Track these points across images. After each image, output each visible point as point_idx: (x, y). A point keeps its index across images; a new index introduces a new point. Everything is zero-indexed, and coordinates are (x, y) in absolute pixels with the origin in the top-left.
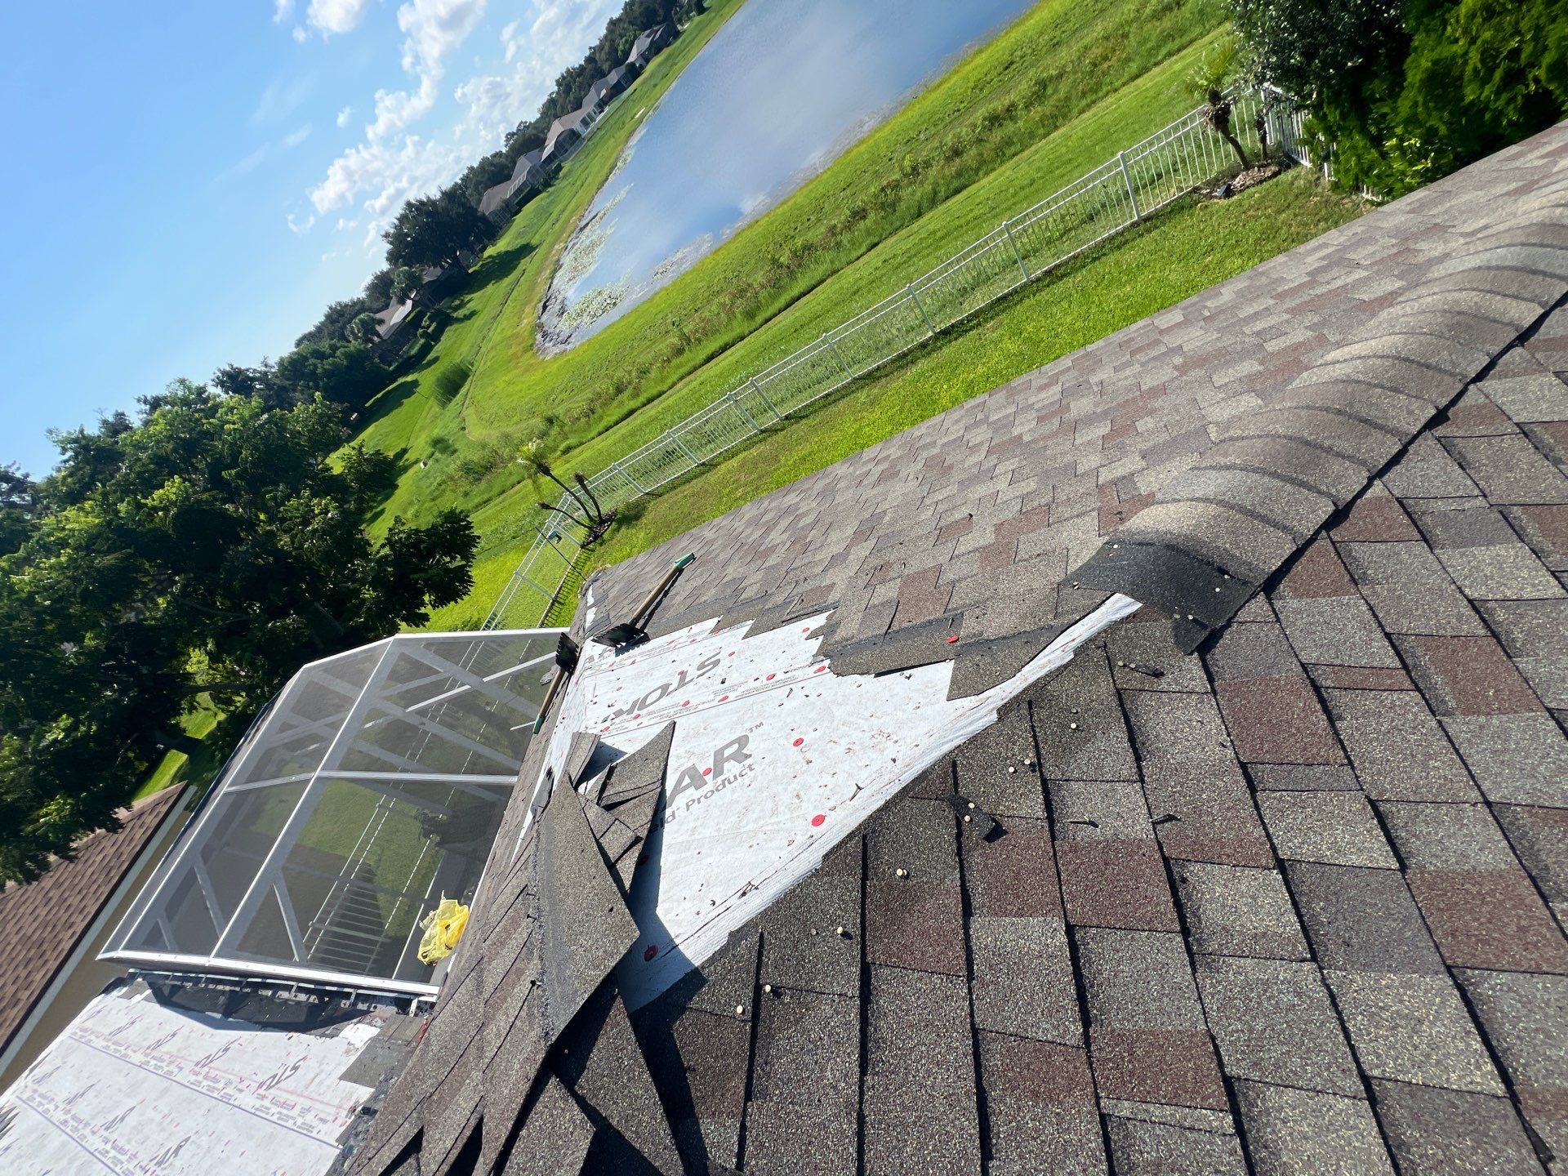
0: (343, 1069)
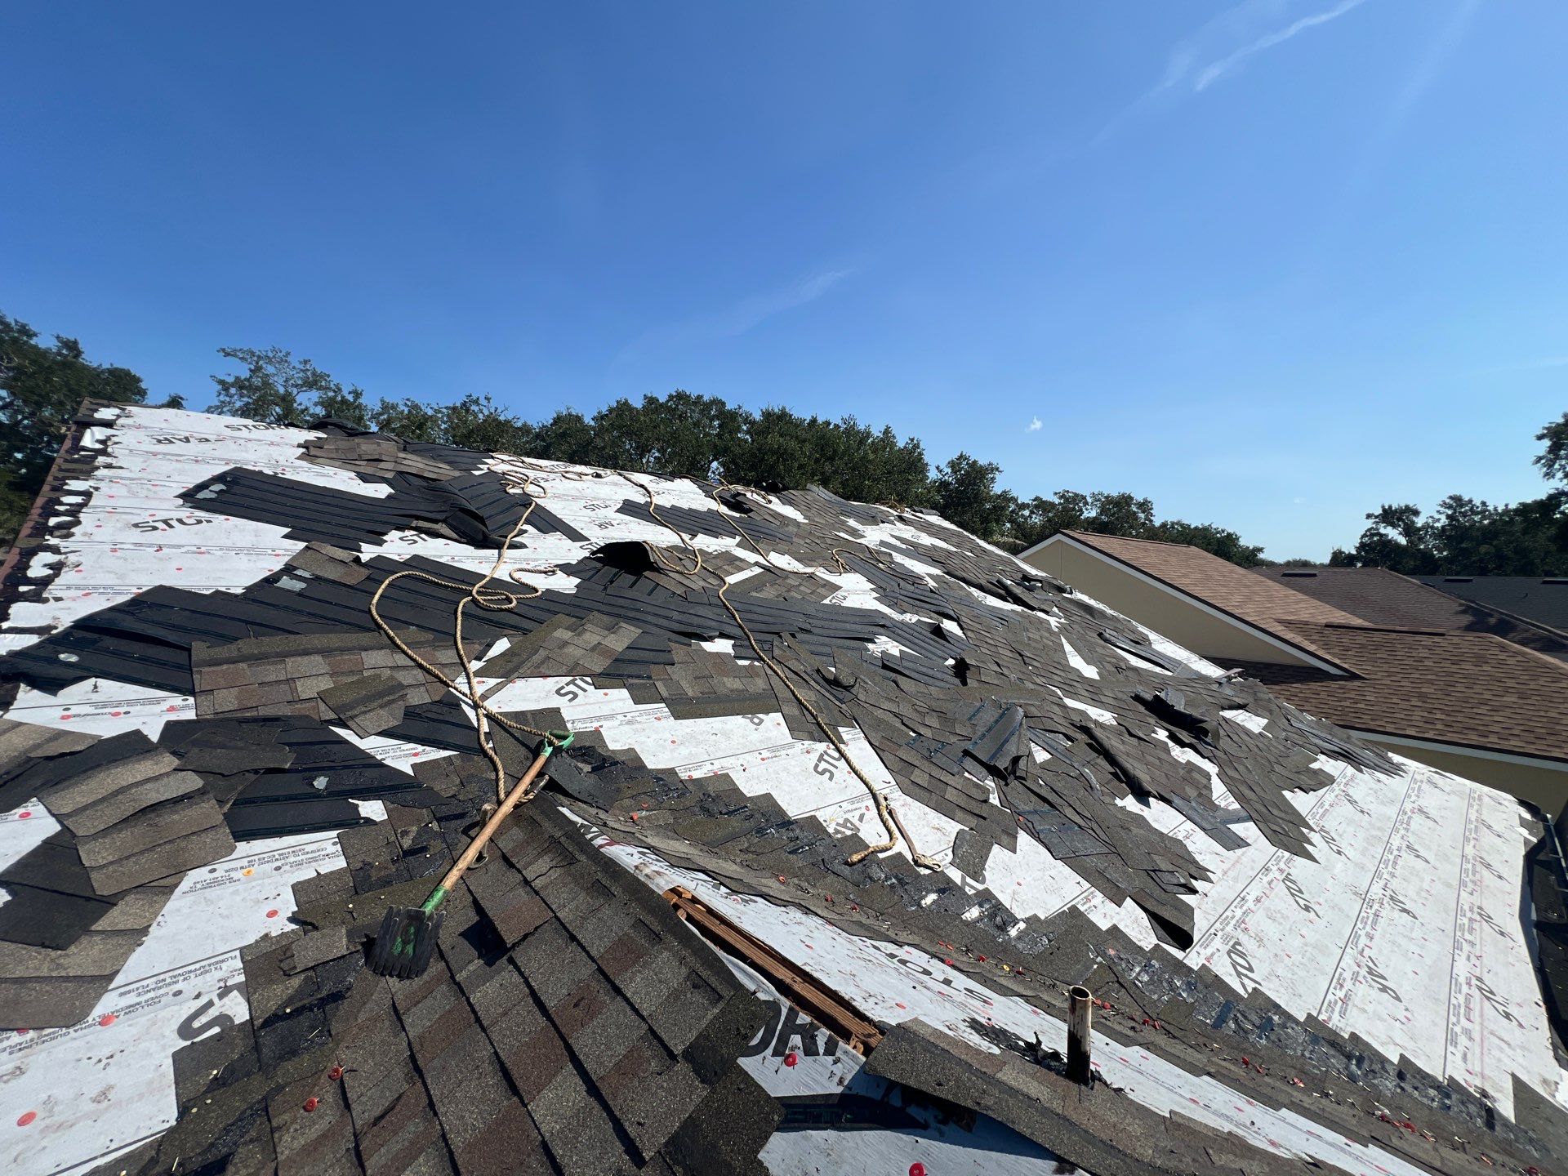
0: (1524, 1077)
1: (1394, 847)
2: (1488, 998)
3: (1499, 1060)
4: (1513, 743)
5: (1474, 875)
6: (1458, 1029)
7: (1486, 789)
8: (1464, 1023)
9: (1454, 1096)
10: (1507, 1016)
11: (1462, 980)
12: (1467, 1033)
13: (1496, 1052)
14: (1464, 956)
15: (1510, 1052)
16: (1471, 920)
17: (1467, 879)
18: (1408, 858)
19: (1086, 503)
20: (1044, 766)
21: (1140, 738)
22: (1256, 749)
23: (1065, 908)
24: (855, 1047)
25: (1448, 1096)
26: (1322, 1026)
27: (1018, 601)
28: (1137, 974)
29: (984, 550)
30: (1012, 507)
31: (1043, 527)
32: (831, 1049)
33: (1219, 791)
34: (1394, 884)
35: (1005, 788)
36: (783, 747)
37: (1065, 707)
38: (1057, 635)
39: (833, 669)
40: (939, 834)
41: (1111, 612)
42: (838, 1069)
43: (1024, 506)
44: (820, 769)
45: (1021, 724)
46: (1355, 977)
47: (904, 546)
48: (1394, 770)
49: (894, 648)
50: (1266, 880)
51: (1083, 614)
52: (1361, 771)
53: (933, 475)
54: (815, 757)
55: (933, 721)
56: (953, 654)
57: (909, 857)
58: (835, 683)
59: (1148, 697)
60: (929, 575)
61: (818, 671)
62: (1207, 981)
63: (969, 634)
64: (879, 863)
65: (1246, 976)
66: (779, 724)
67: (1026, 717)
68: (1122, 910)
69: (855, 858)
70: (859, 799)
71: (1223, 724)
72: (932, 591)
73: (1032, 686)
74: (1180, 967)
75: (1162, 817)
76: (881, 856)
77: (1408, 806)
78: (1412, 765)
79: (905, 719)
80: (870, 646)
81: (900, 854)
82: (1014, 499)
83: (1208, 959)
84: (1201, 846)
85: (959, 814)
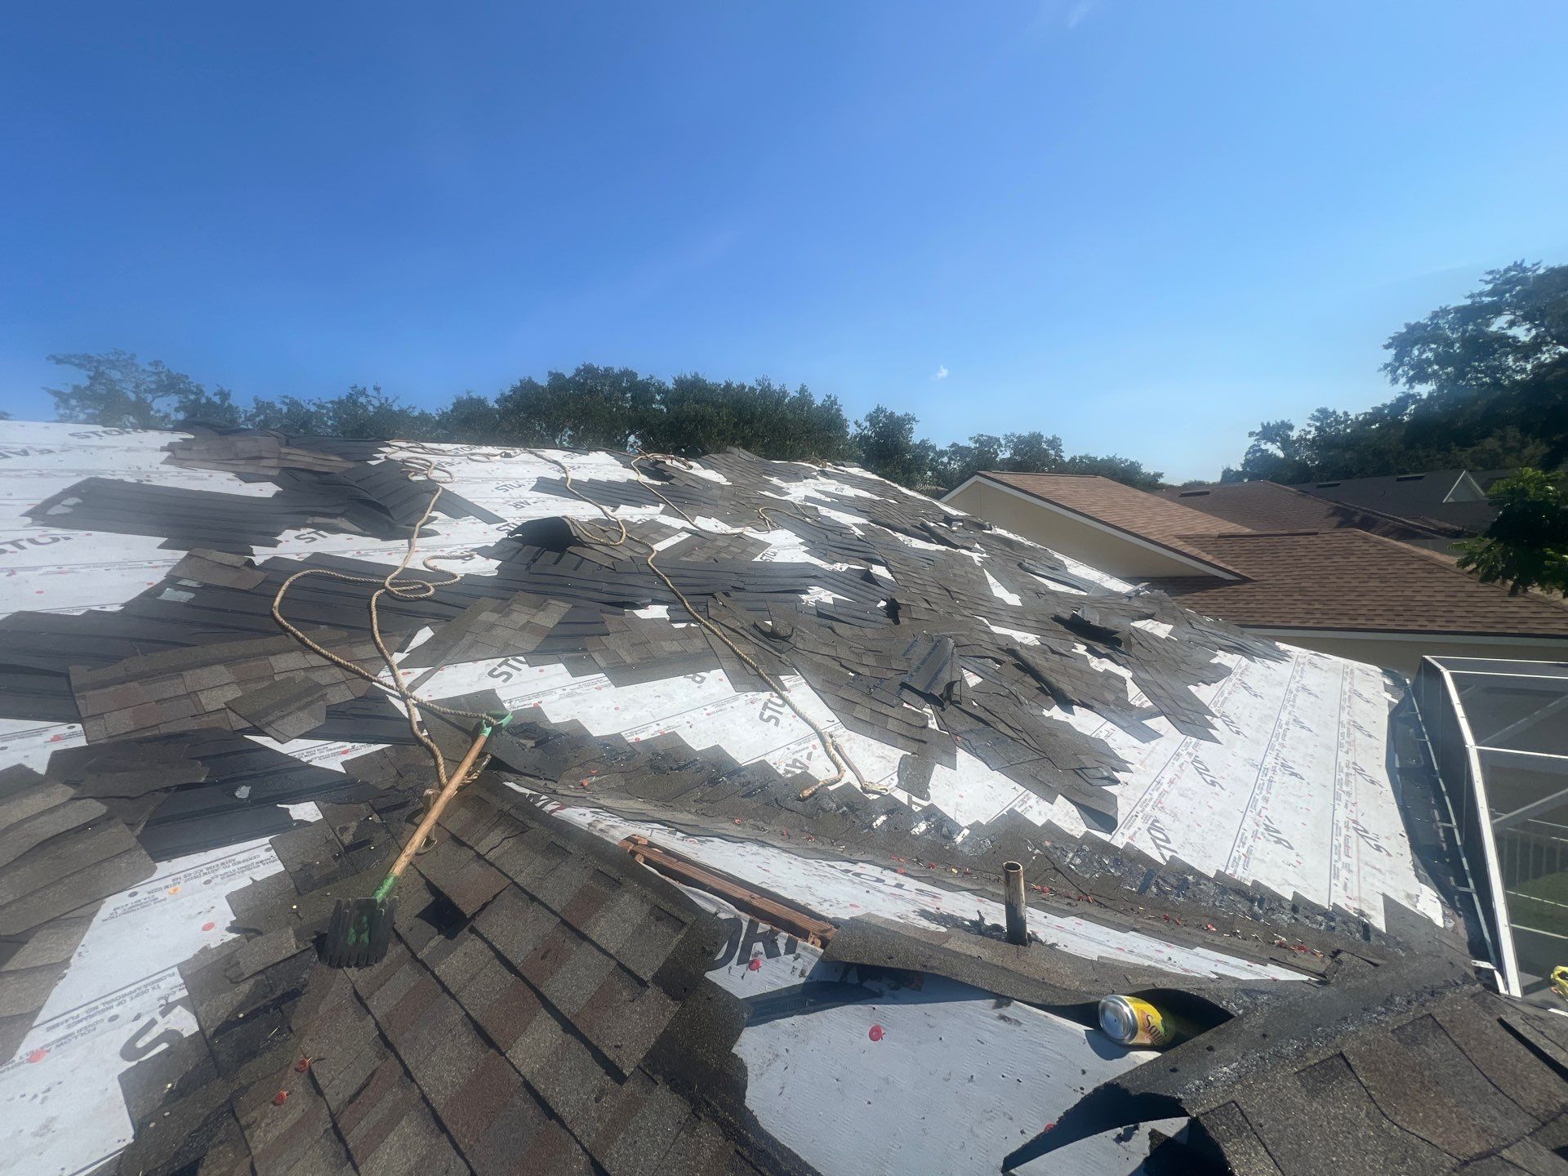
0: (1392, 896)
1: (1283, 722)
2: (1362, 836)
3: (1373, 885)
4: (1378, 622)
5: (1348, 736)
6: (1339, 865)
7: (1356, 664)
8: (1344, 859)
9: (1338, 919)
10: (1378, 848)
11: (1342, 824)
12: (1347, 866)
13: (1370, 880)
14: (1343, 804)
15: (1381, 877)
16: (1347, 775)
17: (1344, 742)
18: (1294, 730)
19: (1000, 445)
20: (976, 689)
21: (1061, 654)
22: (1164, 653)
23: (1004, 812)
24: (813, 943)
25: (1333, 920)
26: (1230, 878)
27: (942, 541)
28: (1072, 860)
29: (906, 496)
30: (932, 455)
31: (961, 471)
32: (791, 948)
33: (1135, 695)
34: (1284, 753)
35: (941, 713)
36: (727, 701)
37: (992, 633)
38: (980, 569)
39: (770, 623)
40: (884, 761)
41: (1029, 543)
42: (799, 964)
43: (942, 453)
44: (765, 717)
45: (953, 653)
46: (1255, 835)
47: (829, 500)
48: (1281, 657)
49: (826, 597)
50: (1177, 763)
51: (1003, 547)
52: (1253, 661)
53: (852, 430)
54: (759, 706)
55: (869, 660)
56: (885, 597)
57: (858, 786)
58: (772, 635)
59: (1066, 616)
60: (855, 525)
61: (755, 626)
62: (1131, 858)
63: (898, 576)
64: (830, 794)
65: (1164, 847)
66: (721, 680)
67: (957, 646)
68: (1054, 807)
69: (807, 793)
70: (806, 739)
71: (1134, 633)
72: (859, 539)
73: (960, 618)
74: (1108, 848)
75: (1085, 722)
76: (831, 788)
77: (1293, 686)
78: (1296, 651)
79: (843, 662)
80: (804, 597)
81: (849, 784)
82: (933, 448)
83: (1131, 838)
84: (1120, 741)
85: (901, 740)
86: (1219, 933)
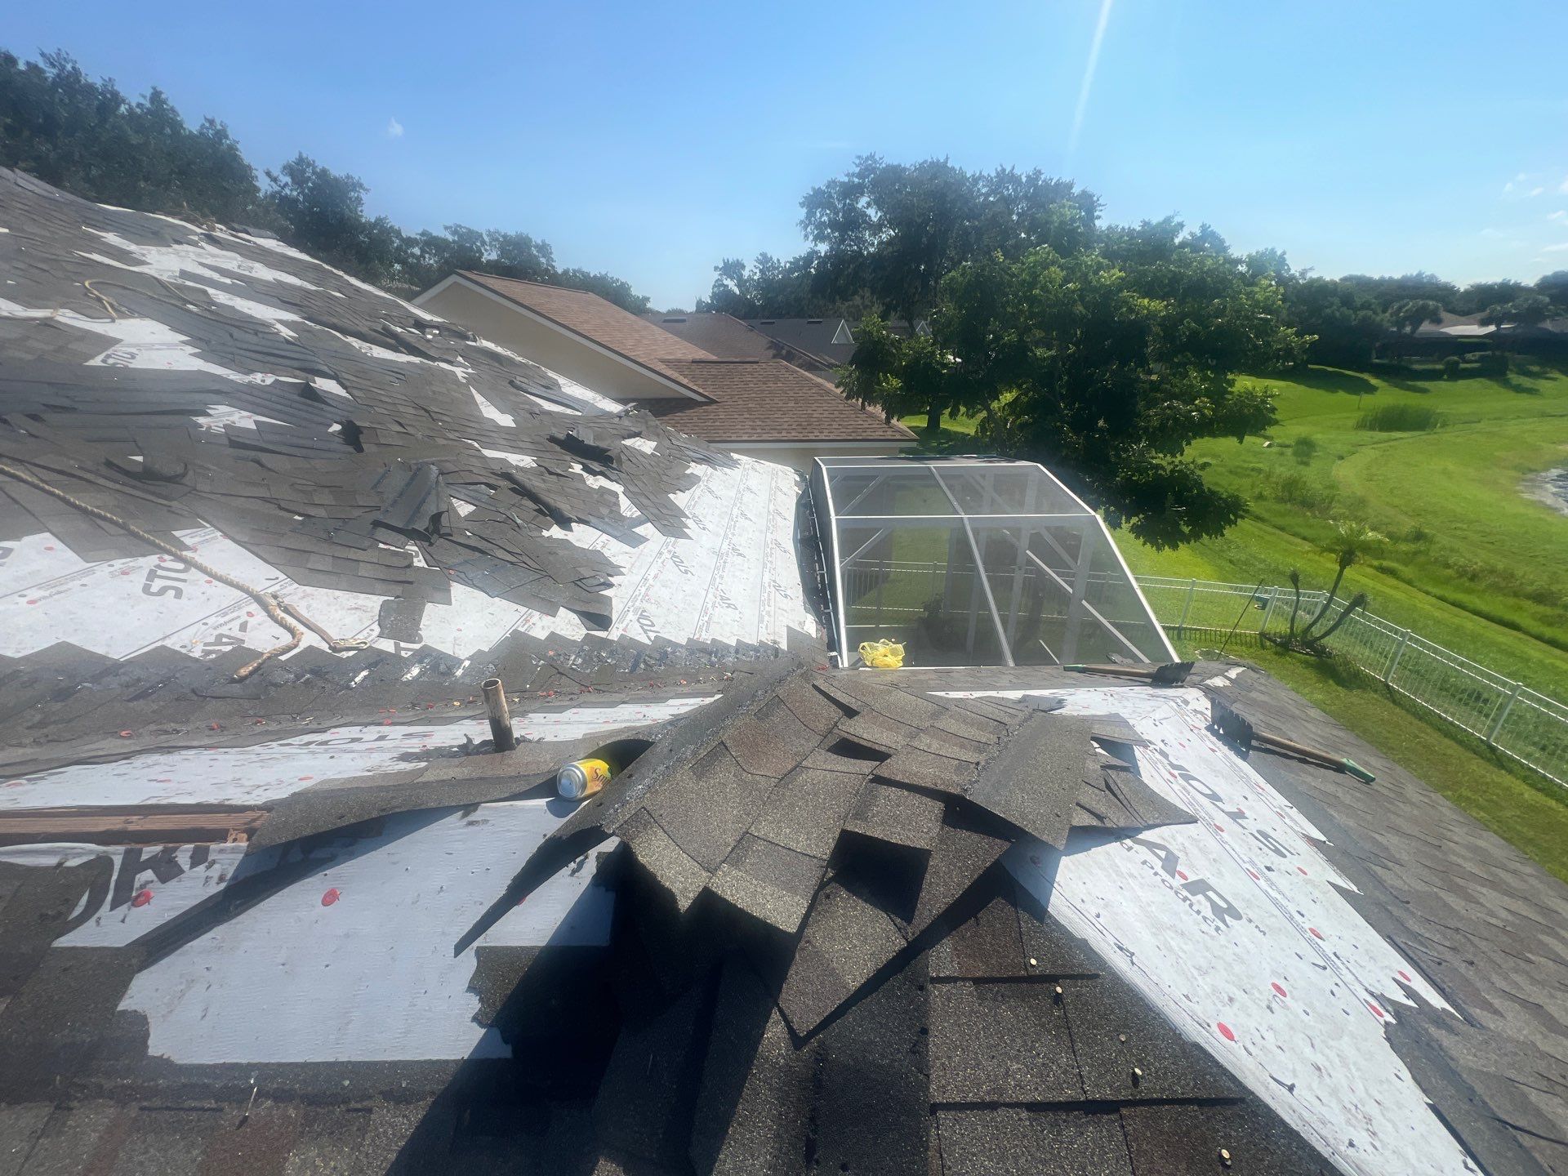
0: (791, 625)
1: (734, 516)
2: (778, 590)
3: (782, 622)
4: (793, 435)
5: (773, 521)
6: (764, 613)
7: (779, 466)
8: (767, 608)
9: (761, 650)
10: (786, 596)
11: (766, 585)
13: (780, 618)
14: (768, 571)
15: (786, 615)
16: (771, 549)
17: (770, 525)
18: (742, 520)
19: (483, 243)
20: (470, 518)
21: (558, 475)
22: (650, 467)
23: (508, 635)
24: (234, 841)
25: (759, 651)
26: (697, 642)
27: (413, 350)
28: (574, 660)
29: (358, 290)
30: (397, 242)
31: (440, 269)
32: (201, 859)
33: (627, 508)
34: (735, 540)
35: (430, 549)
36: (72, 577)
37: (485, 457)
38: (466, 386)
39: (140, 459)
40: (358, 613)
41: (520, 359)
42: (215, 872)
43: (410, 242)
44: (155, 588)
45: (437, 482)
46: (714, 606)
47: (228, 281)
48: (734, 464)
49: (245, 420)
50: (660, 561)
51: (491, 362)
52: (716, 469)
53: (264, 186)
54: (140, 579)
55: (326, 498)
56: (338, 419)
57: (325, 647)
58: (146, 476)
59: (562, 436)
60: (281, 322)
61: (109, 464)
62: (627, 644)
63: (356, 393)
64: (284, 666)
65: (651, 631)
66: (50, 549)
67: (442, 473)
68: (557, 619)
69: (244, 672)
70: (236, 606)
71: (625, 451)
72: (288, 342)
73: (445, 442)
74: (605, 643)
75: (583, 536)
76: (283, 658)
77: (742, 487)
78: (744, 459)
79: (283, 504)
80: (201, 420)
81: (311, 648)
82: (398, 233)
83: (624, 630)
84: (613, 549)
85: (379, 586)
86: (689, 684)
